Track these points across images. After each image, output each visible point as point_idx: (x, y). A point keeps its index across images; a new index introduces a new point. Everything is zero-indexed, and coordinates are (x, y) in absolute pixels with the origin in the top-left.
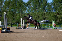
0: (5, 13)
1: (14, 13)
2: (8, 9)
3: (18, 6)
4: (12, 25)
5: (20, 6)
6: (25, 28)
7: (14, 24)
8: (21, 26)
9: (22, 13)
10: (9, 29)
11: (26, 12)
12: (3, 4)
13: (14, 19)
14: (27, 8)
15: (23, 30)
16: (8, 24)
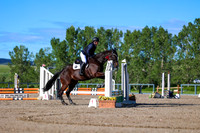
0: (124, 61)
1: (146, 60)
2: (132, 53)
3: (157, 44)
4: (140, 89)
5: (161, 44)
6: (171, 95)
7: (145, 87)
8: (163, 90)
9: (165, 59)
10: (133, 98)
11: (176, 57)
12: (122, 40)
13: (145, 75)
14: (178, 47)
15: (166, 100)
16: (132, 87)
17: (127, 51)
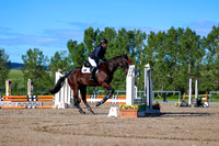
0: (148, 65)
1: (171, 65)
2: (157, 57)
3: (183, 47)
4: (165, 97)
5: (188, 47)
6: (199, 103)
7: (170, 95)
8: (190, 98)
9: (192, 64)
10: (157, 107)
11: (204, 61)
12: (145, 42)
13: (171, 81)
14: (207, 51)
15: (193, 109)
16: (156, 95)
17: (150, 54)
